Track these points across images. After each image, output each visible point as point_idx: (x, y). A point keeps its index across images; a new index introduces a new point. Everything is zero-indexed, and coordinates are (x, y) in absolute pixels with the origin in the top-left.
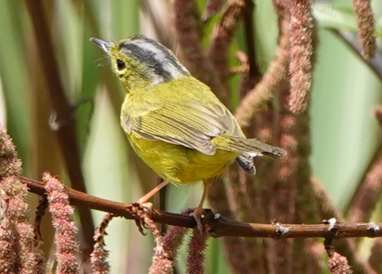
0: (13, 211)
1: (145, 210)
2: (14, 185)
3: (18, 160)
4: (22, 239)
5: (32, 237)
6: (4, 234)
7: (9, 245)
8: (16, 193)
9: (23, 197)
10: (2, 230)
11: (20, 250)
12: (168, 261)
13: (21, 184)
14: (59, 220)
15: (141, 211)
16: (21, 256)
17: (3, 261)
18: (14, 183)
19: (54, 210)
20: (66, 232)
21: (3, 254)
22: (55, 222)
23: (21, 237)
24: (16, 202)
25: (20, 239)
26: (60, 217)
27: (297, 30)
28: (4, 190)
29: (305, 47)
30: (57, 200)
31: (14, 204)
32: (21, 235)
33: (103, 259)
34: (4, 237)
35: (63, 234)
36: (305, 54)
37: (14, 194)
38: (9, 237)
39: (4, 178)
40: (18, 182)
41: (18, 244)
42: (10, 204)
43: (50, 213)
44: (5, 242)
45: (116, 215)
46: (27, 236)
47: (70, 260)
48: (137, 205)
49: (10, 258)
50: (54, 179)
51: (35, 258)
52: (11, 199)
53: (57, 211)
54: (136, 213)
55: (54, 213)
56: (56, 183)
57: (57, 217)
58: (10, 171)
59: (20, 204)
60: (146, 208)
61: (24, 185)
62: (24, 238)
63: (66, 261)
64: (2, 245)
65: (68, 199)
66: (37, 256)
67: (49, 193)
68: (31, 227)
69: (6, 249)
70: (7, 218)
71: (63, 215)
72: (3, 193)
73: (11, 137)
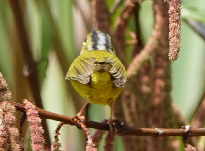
0: (7, 120)
1: (82, 120)
2: (7, 106)
3: (9, 92)
4: (12, 136)
5: (18, 135)
6: (2, 133)
7: (5, 140)
8: (9, 110)
9: (13, 113)
10: (1, 131)
11: (11, 142)
12: (95, 149)
13: (11, 105)
14: (33, 126)
15: (79, 121)
16: (12, 146)
17: (2, 149)
18: (7, 105)
19: (30, 120)
20: (37, 132)
21: (1, 145)
22: (31, 127)
23: (12, 135)
24: (9, 116)
25: (11, 136)
26: (33, 124)
27: (173, 14)
28: (2, 109)
29: (178, 24)
30: (32, 114)
31: (7, 117)
32: (12, 134)
33: (58, 148)
34: (2, 135)
35: (35, 133)
36: (177, 27)
37: (7, 111)
38: (5, 135)
39: (1, 102)
40: (9, 104)
41: (10, 139)
42: (5, 117)
43: (28, 122)
44: (3, 138)
45: (65, 123)
46: (15, 135)
47: (40, 149)
48: (76, 117)
49: (6, 147)
50: (30, 102)
51: (20, 147)
52: (6, 114)
53: (32, 121)
54: (76, 122)
55: (30, 121)
56: (31, 105)
57: (32, 124)
58: (5, 98)
59: (11, 117)
60: (82, 119)
61: (13, 106)
62: (13, 136)
63: (38, 148)
64: (1, 140)
65: (38, 114)
66: (21, 146)
67: (27, 110)
68: (18, 130)
69: (3, 142)
70: (4, 124)
71: (35, 123)
72: (1, 110)
73: (5, 79)
